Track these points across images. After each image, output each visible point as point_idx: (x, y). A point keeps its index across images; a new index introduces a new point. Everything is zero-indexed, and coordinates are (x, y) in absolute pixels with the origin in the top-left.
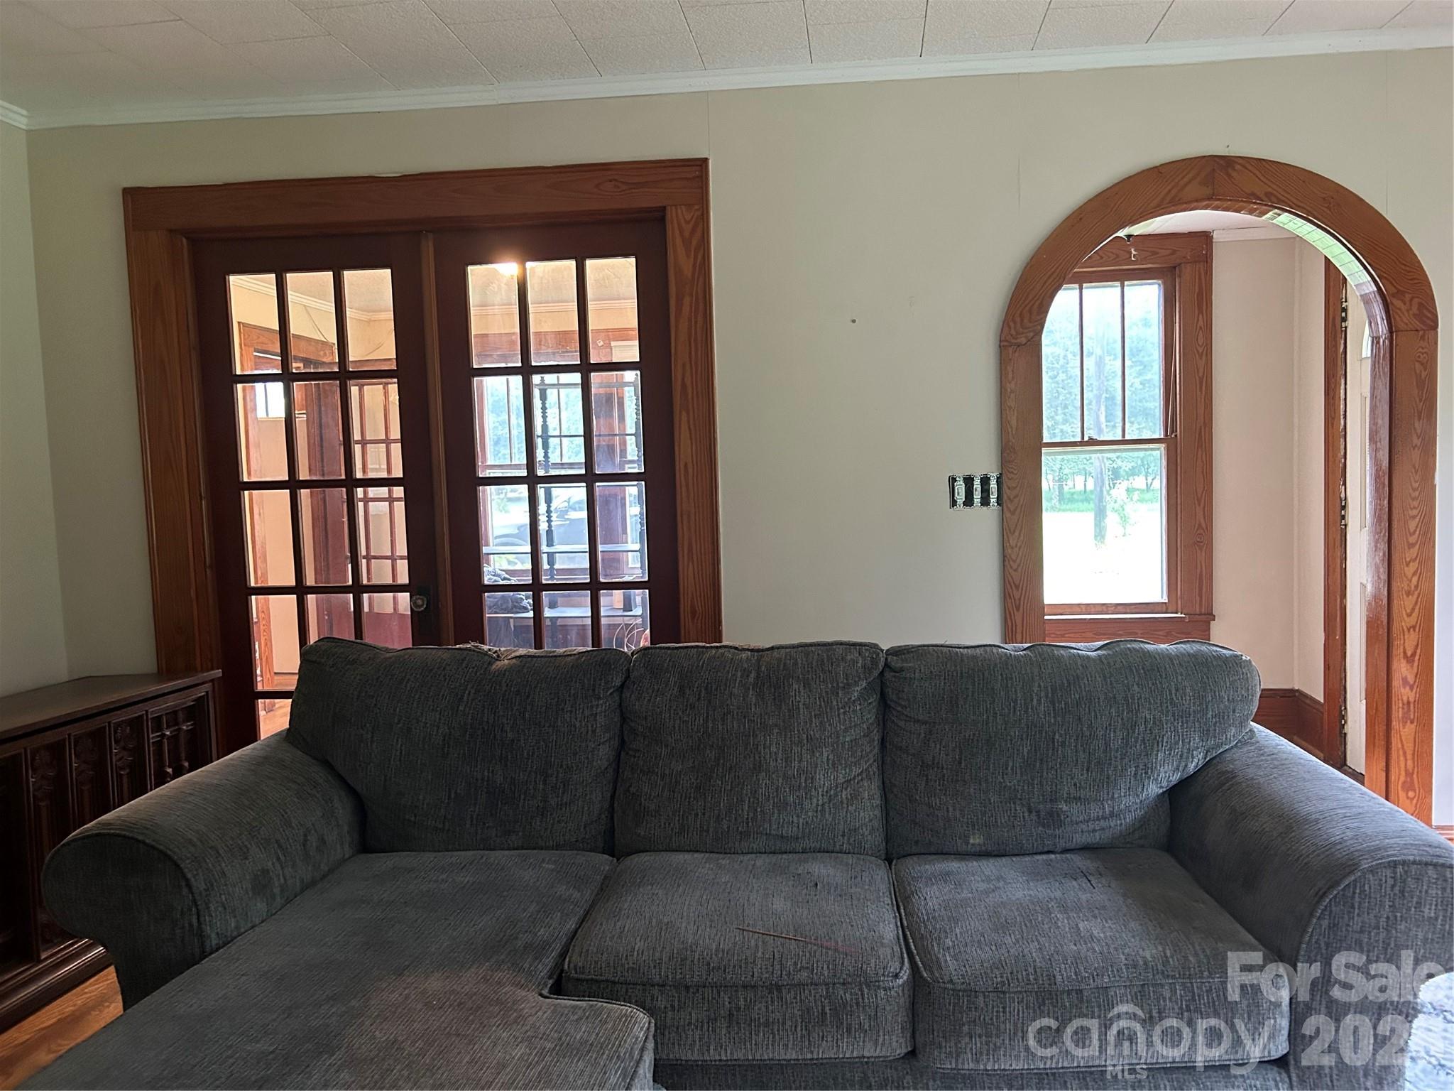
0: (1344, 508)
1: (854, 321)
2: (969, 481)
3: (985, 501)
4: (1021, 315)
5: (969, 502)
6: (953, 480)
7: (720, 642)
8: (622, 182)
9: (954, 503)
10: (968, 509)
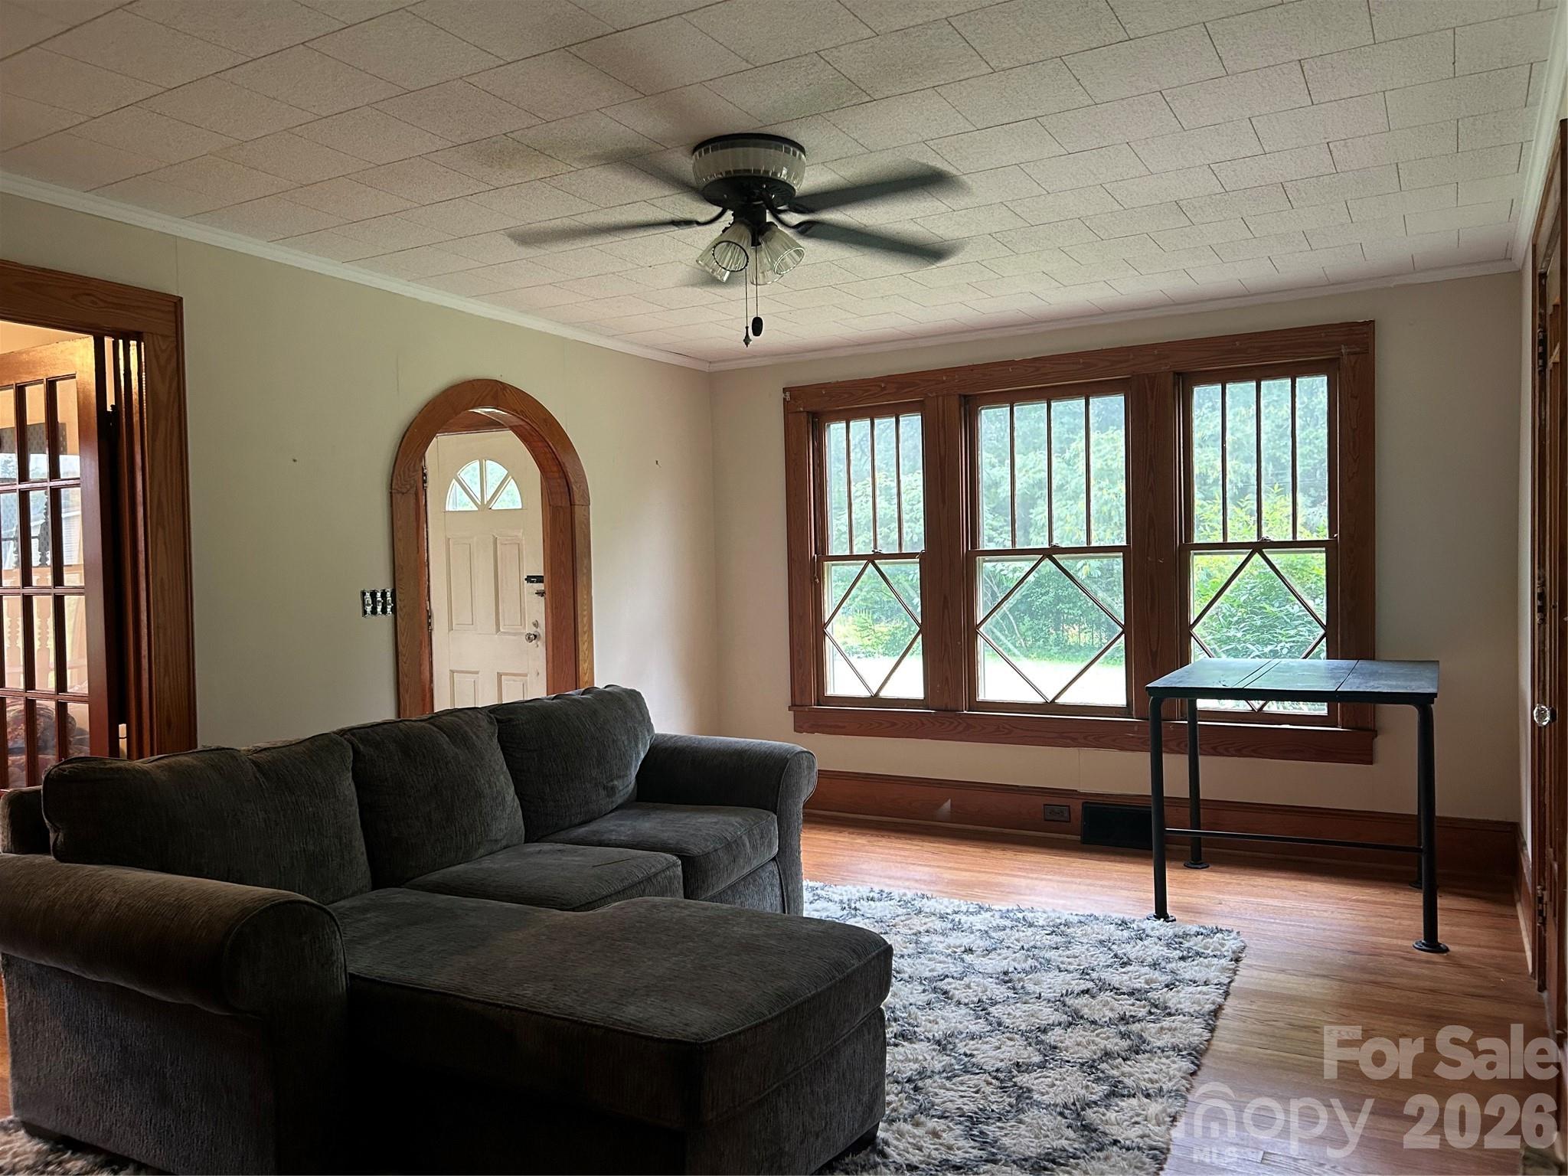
0: (430, 617)
1: (295, 461)
2: (373, 594)
3: (384, 611)
4: (404, 471)
5: (374, 611)
6: (364, 594)
7: (196, 747)
8: (102, 300)
9: (365, 612)
10: (374, 617)
